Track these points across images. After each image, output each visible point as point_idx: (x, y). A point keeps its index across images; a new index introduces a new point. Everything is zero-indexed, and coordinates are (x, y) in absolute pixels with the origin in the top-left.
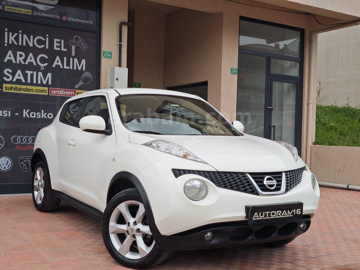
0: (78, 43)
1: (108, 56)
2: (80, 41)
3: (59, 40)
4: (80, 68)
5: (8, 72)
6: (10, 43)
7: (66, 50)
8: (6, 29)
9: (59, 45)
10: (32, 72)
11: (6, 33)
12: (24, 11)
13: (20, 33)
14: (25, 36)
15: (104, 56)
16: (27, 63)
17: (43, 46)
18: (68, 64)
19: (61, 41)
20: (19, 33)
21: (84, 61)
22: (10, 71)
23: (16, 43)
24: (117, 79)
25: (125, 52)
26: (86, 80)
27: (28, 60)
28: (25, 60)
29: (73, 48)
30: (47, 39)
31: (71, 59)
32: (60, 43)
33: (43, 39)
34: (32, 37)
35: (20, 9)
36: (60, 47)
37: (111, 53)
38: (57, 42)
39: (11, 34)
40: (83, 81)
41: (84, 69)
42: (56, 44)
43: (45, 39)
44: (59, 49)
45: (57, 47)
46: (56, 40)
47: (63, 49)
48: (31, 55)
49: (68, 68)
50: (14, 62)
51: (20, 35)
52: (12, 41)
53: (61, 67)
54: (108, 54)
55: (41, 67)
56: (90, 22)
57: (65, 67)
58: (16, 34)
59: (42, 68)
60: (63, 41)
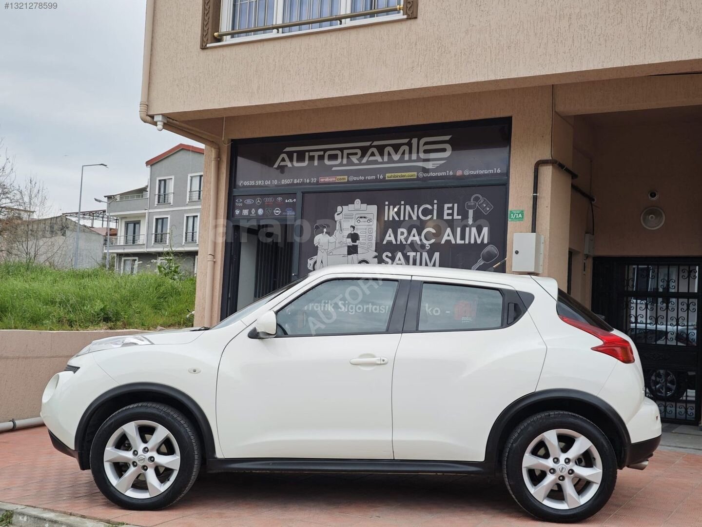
0: (478, 204)
1: (517, 217)
2: (480, 201)
3: (450, 205)
4: (479, 241)
5: (387, 256)
6: (391, 219)
7: (460, 217)
8: (387, 203)
9: (450, 211)
10: (414, 254)
11: (387, 207)
12: (407, 175)
13: (403, 205)
14: (408, 207)
15: (510, 218)
16: (409, 242)
17: (430, 217)
18: (463, 237)
19: (453, 205)
20: (401, 205)
21: (485, 230)
22: (390, 255)
23: (397, 219)
24: (517, 252)
25: (547, 207)
26: (489, 257)
27: (411, 238)
28: (406, 239)
29: (471, 212)
30: (435, 206)
31: (467, 229)
32: (452, 208)
33: (430, 207)
34: (416, 206)
35: (403, 174)
36: (452, 214)
37: (522, 213)
38: (449, 208)
39: (391, 207)
40: (484, 259)
41: (486, 241)
42: (446, 212)
43: (433, 206)
44: (450, 218)
45: (448, 215)
46: (446, 206)
47: (456, 217)
48: (414, 231)
49: (462, 242)
50: (394, 242)
51: (402, 207)
52: (393, 217)
53: (453, 242)
54: (517, 215)
55: (427, 245)
56: (496, 171)
57: (459, 242)
58: (398, 207)
59: (428, 247)
60: (456, 205)
